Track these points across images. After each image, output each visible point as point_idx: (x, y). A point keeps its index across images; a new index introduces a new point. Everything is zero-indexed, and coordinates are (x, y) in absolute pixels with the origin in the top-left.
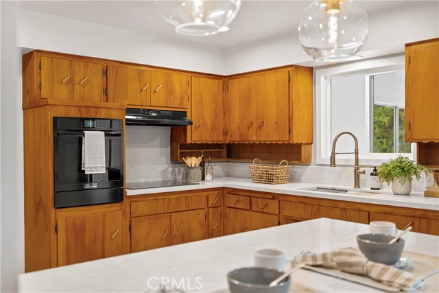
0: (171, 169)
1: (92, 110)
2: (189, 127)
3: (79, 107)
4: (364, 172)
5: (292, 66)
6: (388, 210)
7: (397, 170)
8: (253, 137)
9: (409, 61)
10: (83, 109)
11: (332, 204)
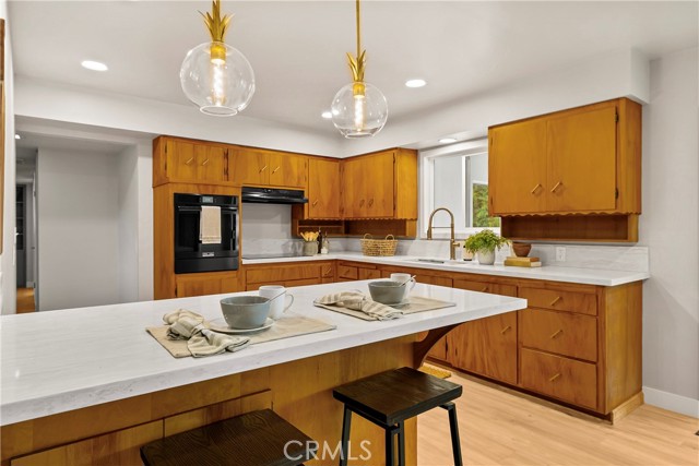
0: (291, 243)
1: (210, 188)
2: (306, 204)
3: (198, 185)
4: (459, 245)
5: (396, 148)
6: (468, 277)
7: (481, 242)
8: (365, 214)
9: (491, 143)
10: (201, 187)
11: (424, 272)
